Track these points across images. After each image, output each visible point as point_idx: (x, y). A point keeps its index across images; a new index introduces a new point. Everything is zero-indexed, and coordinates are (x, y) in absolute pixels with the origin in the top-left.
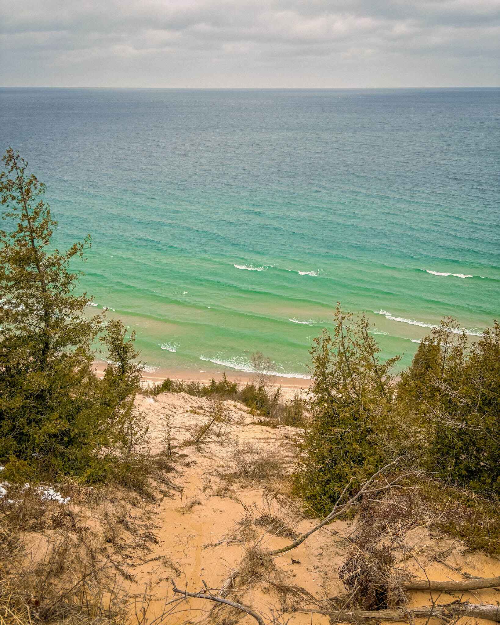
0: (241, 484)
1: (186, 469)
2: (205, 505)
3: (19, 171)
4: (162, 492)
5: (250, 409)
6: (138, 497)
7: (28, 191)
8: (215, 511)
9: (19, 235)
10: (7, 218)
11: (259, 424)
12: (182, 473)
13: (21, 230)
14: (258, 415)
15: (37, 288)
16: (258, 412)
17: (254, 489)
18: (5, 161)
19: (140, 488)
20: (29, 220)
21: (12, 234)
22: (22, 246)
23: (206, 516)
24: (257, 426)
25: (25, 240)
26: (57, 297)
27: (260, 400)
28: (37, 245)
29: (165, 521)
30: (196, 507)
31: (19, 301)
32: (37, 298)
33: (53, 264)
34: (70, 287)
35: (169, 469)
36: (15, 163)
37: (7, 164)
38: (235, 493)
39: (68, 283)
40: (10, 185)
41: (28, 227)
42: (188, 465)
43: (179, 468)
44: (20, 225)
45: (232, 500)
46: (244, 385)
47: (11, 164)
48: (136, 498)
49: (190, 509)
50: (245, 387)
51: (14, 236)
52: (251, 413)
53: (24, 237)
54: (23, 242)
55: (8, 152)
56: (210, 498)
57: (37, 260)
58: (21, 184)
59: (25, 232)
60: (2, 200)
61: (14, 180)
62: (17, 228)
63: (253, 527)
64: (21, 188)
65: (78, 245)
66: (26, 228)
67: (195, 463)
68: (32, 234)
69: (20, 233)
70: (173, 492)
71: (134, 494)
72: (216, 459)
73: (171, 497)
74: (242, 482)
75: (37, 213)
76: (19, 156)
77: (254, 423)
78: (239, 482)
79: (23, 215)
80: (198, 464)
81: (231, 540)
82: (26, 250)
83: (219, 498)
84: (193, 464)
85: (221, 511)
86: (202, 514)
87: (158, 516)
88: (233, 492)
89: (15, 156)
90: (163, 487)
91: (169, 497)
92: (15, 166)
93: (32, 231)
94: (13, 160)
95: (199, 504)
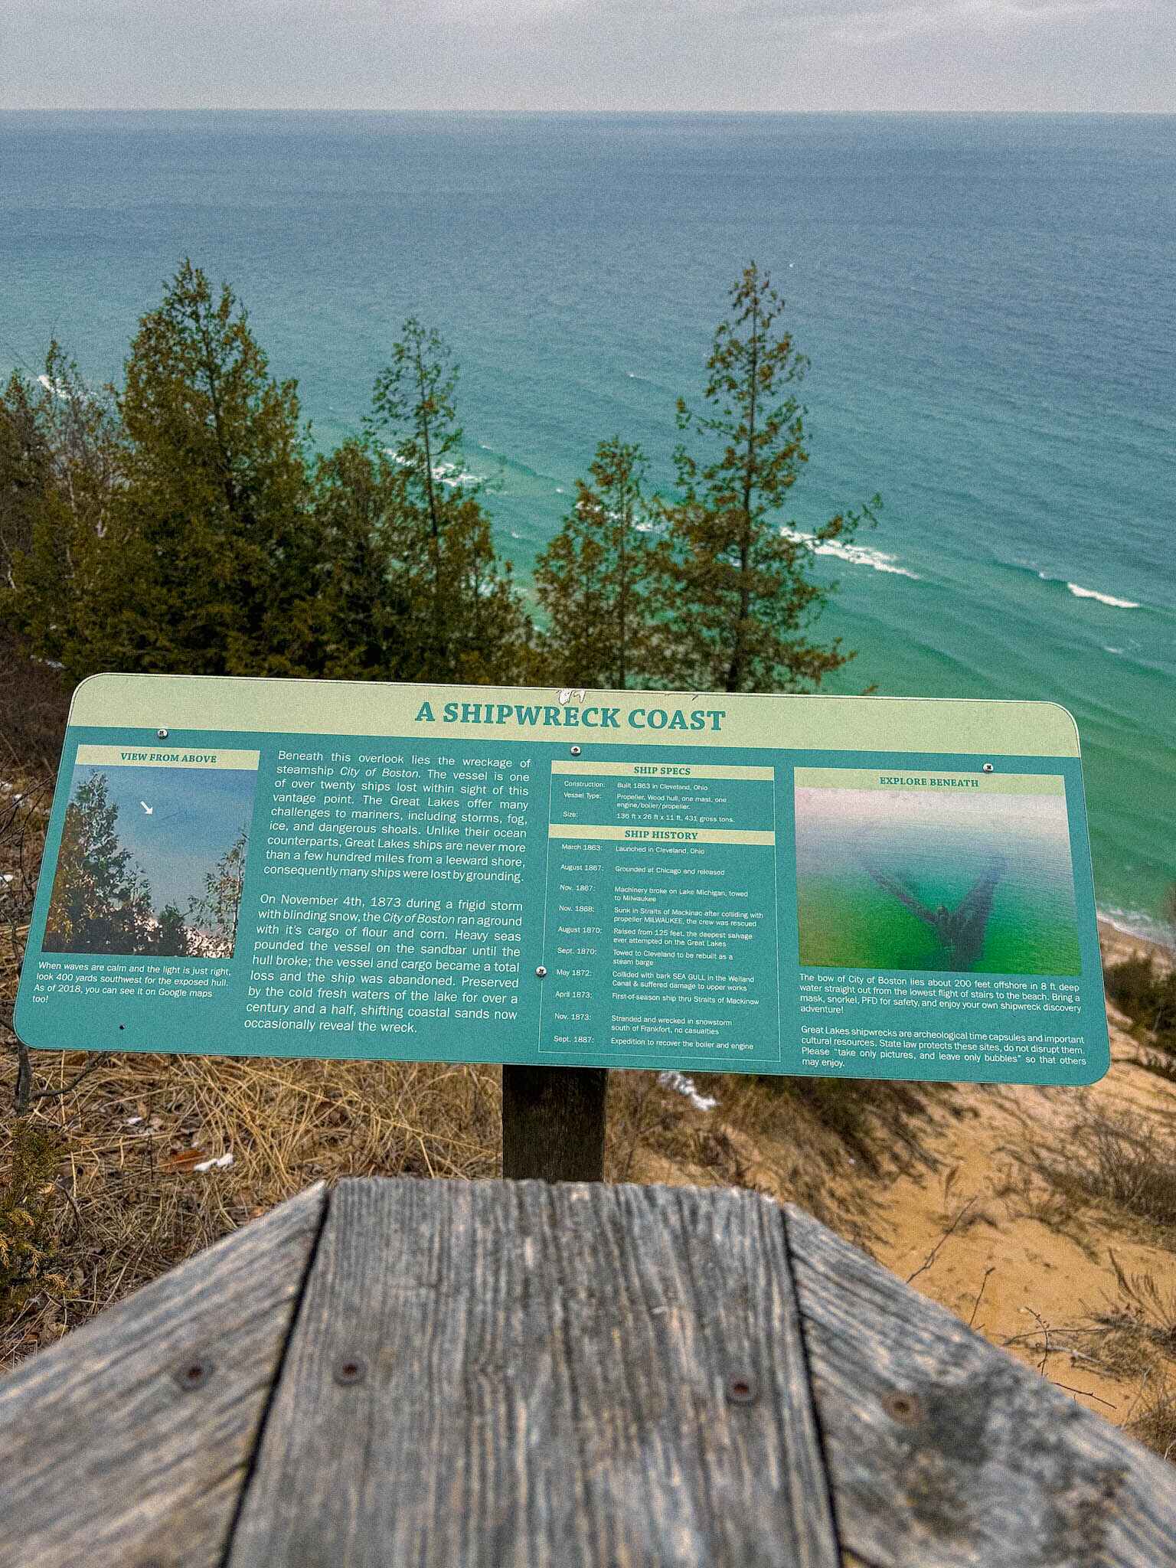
0: (1104, 1215)
1: (953, 1121)
2: (1005, 1232)
3: (758, 321)
4: (895, 1158)
5: (1129, 1021)
6: (842, 1152)
7: (768, 373)
8: (1033, 1258)
9: (722, 474)
10: (707, 431)
11: (1149, 1068)
12: (941, 1126)
13: (729, 463)
14: (1151, 1044)
15: (730, 606)
16: (1153, 1036)
17: (1142, 1242)
18: (736, 295)
19: (848, 1131)
20: (751, 442)
21: (707, 471)
22: (722, 501)
23: (1008, 1261)
24: (1142, 1072)
25: (733, 490)
26: (766, 635)
27: (1167, 1007)
28: (754, 504)
29: (900, 1231)
30: (981, 1229)
31: (685, 630)
32: (723, 630)
33: (777, 556)
34: (802, 618)
35: (916, 1109)
36: (756, 302)
37: (738, 302)
38: (1086, 1231)
39: (801, 607)
40: (731, 354)
41: (746, 460)
42: (957, 1113)
43: (937, 1112)
44: (731, 452)
45: (1079, 1249)
46: (1124, 954)
47: (747, 302)
48: (837, 1153)
49: (965, 1229)
50: (1126, 959)
51: (710, 476)
52: (1131, 1032)
53: (732, 480)
54: (727, 493)
55: (747, 273)
56: (1020, 1221)
57: (747, 540)
58: (755, 354)
59: (738, 469)
60: (708, 386)
61: (743, 344)
62: (722, 457)
63: (1146, 1345)
64: (754, 362)
65: (846, 519)
66: (742, 458)
67: (976, 1114)
68: (749, 476)
69: (727, 469)
70: (921, 1168)
71: (833, 1141)
72: (1029, 1122)
73: (917, 1179)
74: (1105, 1209)
75: (774, 427)
76: (767, 285)
77: (1135, 1062)
78: (1097, 1207)
79: (743, 429)
80: (983, 1120)
81: (1083, 1356)
82: (730, 511)
83: (1044, 1230)
84: (971, 1115)
85: (1048, 1265)
86: (998, 1250)
87: (881, 1212)
88: (1081, 1227)
89: (759, 284)
90: (899, 1147)
91: (909, 1175)
92: (753, 311)
93: (752, 469)
94: (753, 294)
95: (991, 1223)
